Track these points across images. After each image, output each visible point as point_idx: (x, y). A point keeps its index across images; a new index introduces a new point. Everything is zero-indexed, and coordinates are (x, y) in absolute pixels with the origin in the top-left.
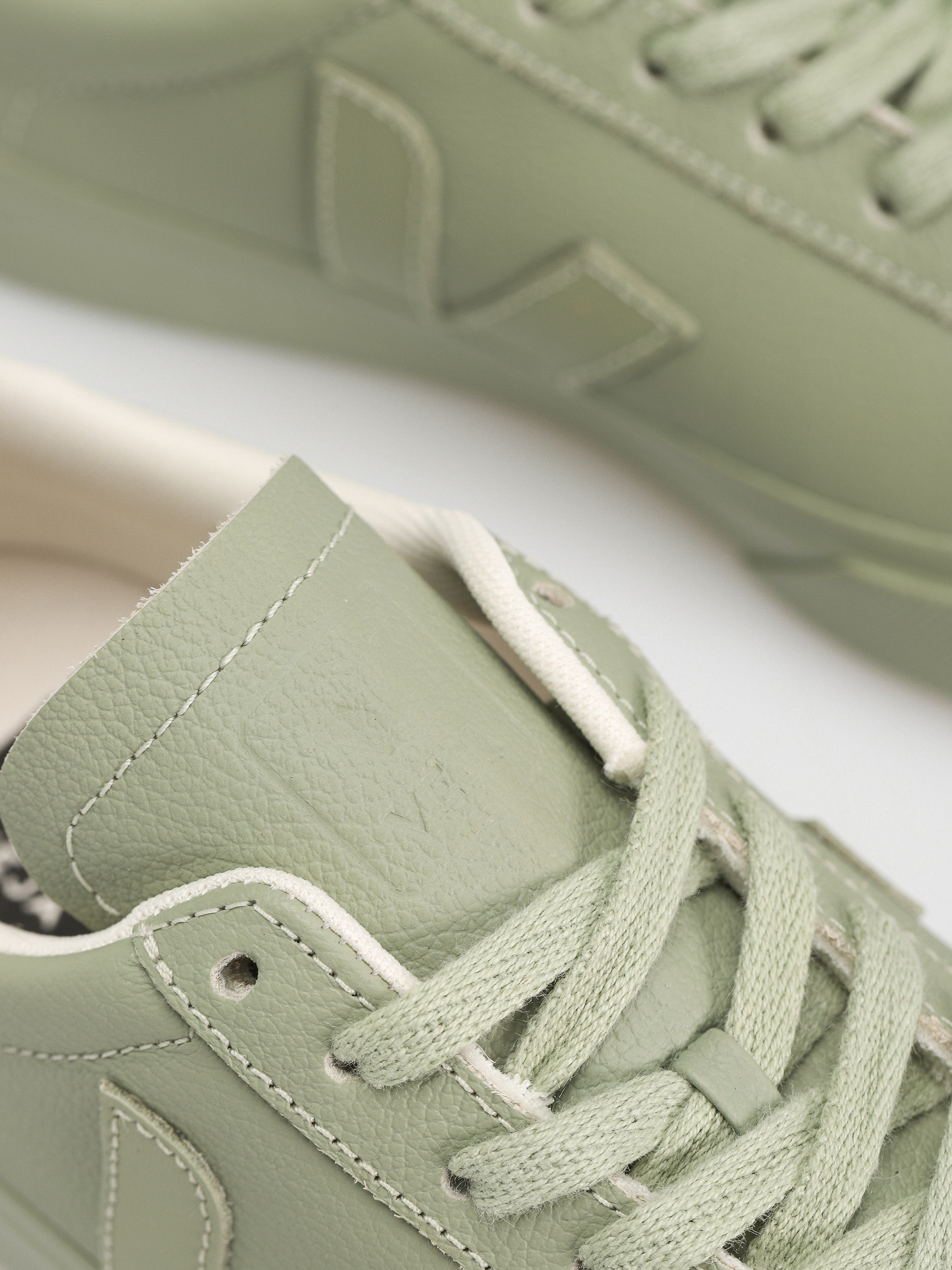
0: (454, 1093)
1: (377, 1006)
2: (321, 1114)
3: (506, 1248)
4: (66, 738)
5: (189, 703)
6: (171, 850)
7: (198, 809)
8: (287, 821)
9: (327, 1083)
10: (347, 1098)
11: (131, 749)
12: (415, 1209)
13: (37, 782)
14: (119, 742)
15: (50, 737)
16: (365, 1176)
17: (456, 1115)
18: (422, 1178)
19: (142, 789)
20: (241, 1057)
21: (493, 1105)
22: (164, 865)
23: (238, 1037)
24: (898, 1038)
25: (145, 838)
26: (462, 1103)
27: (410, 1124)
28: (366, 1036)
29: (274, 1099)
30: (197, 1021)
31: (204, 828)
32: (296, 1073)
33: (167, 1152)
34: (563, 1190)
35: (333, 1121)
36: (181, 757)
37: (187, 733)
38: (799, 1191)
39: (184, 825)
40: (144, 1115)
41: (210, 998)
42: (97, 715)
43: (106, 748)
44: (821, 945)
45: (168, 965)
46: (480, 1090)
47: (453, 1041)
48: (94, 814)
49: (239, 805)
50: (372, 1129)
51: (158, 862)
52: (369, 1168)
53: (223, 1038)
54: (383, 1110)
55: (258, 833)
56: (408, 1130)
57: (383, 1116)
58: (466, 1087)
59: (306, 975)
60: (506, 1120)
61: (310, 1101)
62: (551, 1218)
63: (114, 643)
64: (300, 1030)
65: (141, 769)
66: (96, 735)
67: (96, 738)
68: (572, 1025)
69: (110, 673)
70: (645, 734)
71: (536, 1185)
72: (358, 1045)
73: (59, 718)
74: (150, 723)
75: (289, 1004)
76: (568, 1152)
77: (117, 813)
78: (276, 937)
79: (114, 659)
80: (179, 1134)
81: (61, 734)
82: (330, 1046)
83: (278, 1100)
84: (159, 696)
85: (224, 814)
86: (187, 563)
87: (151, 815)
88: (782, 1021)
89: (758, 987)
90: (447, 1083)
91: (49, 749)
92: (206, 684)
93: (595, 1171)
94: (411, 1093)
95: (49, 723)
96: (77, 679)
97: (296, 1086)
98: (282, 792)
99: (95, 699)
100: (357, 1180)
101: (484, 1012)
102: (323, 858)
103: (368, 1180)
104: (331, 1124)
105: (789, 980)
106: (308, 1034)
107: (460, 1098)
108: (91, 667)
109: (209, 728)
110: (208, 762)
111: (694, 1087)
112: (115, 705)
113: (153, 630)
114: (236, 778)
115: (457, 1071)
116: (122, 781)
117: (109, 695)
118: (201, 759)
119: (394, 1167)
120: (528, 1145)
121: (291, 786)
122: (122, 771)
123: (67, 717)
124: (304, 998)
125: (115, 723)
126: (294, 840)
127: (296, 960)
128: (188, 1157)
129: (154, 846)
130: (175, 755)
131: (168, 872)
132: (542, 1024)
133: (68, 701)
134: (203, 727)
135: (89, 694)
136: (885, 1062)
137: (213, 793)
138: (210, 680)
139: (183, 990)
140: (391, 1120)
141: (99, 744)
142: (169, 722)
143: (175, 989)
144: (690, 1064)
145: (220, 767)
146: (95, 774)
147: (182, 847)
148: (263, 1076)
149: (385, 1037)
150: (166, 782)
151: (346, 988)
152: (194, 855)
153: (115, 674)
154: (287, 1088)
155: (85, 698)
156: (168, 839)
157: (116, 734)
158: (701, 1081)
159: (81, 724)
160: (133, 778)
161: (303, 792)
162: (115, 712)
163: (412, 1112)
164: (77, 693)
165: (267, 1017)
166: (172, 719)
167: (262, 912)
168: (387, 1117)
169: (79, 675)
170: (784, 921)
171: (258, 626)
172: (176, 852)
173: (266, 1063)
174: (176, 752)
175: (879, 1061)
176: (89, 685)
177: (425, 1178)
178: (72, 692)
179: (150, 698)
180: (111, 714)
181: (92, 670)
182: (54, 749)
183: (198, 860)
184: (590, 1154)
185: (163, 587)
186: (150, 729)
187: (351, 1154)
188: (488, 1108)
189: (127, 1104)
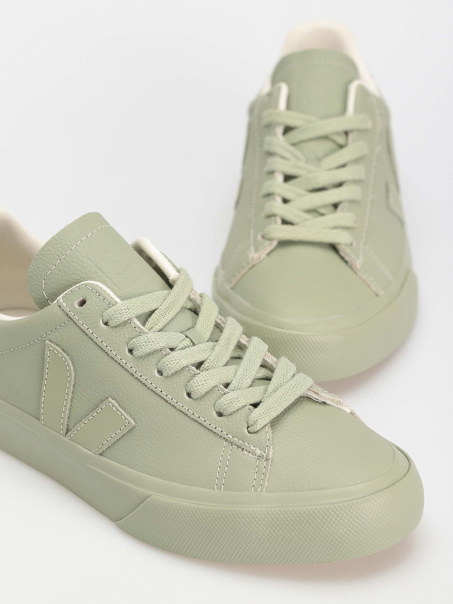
0: (130, 328)
1: (113, 306)
2: (99, 335)
3: (140, 366)
4: (45, 256)
5: (74, 247)
6: (67, 282)
7: (74, 271)
8: (95, 273)
9: (101, 326)
10: (105, 330)
11: (60, 258)
12: (119, 358)
13: (37, 269)
14: (57, 256)
15: (41, 256)
17: (130, 333)
18: (121, 349)
19: (62, 267)
20: (81, 322)
21: (139, 330)
22: (65, 287)
23: (80, 317)
25: (62, 280)
26: (132, 330)
27: (120, 336)
28: (111, 314)
29: (88, 332)
30: (71, 314)
31: (76, 276)
32: (93, 324)
34: (155, 348)
35: (101, 336)
36: (71, 259)
37: (73, 253)
38: (210, 358)
39: (71, 275)
41: (74, 308)
42: (53, 250)
43: (54, 258)
45: (65, 303)
46: (137, 327)
48: (50, 275)
49: (84, 269)
50: (110, 338)
51: (64, 286)
52: (109, 348)
53: (77, 318)
54: (113, 333)
55: (88, 276)
56: (119, 337)
57: (113, 334)
58: (133, 326)
59: (98, 300)
60: (142, 333)
61: (96, 332)
62: (151, 358)
63: (58, 234)
64: (95, 313)
65: (62, 263)
66: (52, 255)
67: (52, 256)
68: (159, 320)
69: (57, 240)
70: (179, 273)
71: (148, 346)
73: (44, 251)
74: (65, 252)
75: (93, 307)
76: (156, 339)
77: (55, 274)
78: (91, 292)
79: (57, 237)
80: (64, 351)
81: (44, 255)
82: (102, 316)
83: (89, 332)
84: (67, 245)
85: (81, 272)
87: (63, 273)
90: (129, 325)
91: (41, 259)
93: (162, 345)
94: (120, 329)
95: (41, 253)
96: (49, 242)
97: (93, 328)
98: (94, 267)
99: (53, 246)
100: (106, 351)
102: (102, 278)
103: (109, 351)
104: (101, 337)
105: (210, 322)
106: (97, 314)
107: (132, 329)
108: (52, 239)
110: (78, 260)
111: (187, 337)
112: (57, 248)
113: (67, 232)
114: (84, 263)
115: (131, 322)
116: (57, 266)
117: (56, 245)
118: (76, 259)
119: (115, 347)
120: (146, 337)
121: (96, 266)
122: (57, 263)
123: (46, 251)
124: (97, 305)
125: (57, 252)
126: (96, 277)
127: (95, 297)
129: (63, 282)
130: (70, 258)
131: (66, 288)
132: (151, 319)
133: (46, 247)
134: (77, 252)
135: (51, 245)
137: (78, 267)
139: (68, 308)
140: (115, 335)
141: (53, 257)
142: (69, 251)
143: (67, 308)
144: (186, 333)
145: (80, 261)
146: (51, 264)
147: (70, 281)
148: (86, 326)
149: (115, 311)
150: (67, 265)
151: (107, 302)
152: (73, 283)
153: (58, 241)
154: (91, 329)
155: (50, 246)
156: (67, 279)
157: (57, 254)
158: (189, 336)
159: (49, 252)
160: (60, 265)
161: (99, 267)
162: (57, 249)
163: (120, 333)
164: (48, 245)
165: (88, 311)
166: (70, 251)
167: (88, 287)
168: (114, 334)
169: (49, 241)
172: (68, 282)
173: (87, 323)
174: (71, 258)
176: (52, 243)
177: (122, 349)
178: (47, 245)
179: (65, 246)
180: (56, 250)
181: (52, 240)
182: (42, 259)
183: (74, 284)
184: (161, 340)
186: (65, 253)
187: (105, 345)
188: (138, 330)
189: (52, 344)
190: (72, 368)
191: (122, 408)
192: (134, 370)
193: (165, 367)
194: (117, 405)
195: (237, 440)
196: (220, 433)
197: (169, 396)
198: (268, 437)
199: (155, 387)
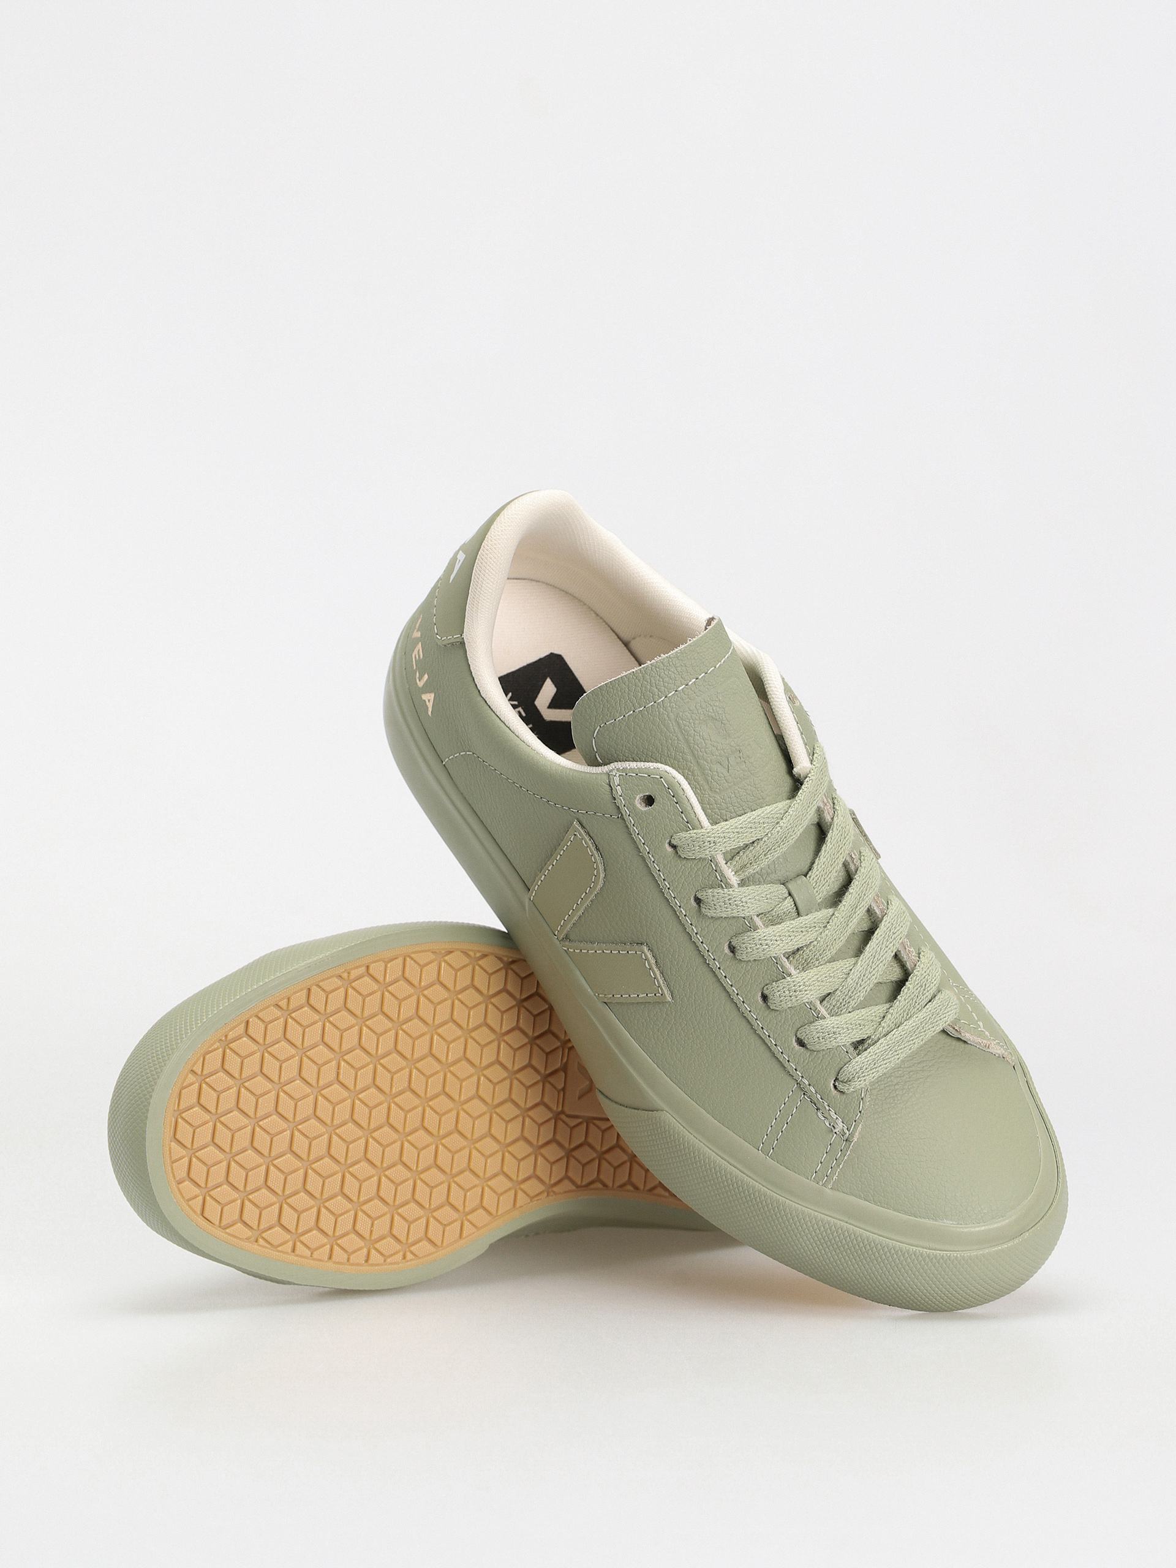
0: (710, 868)
1: (693, 829)
2: (657, 860)
3: (706, 928)
4: (612, 696)
5: (662, 699)
7: (650, 737)
8: (681, 752)
9: (664, 850)
10: (669, 857)
11: (634, 708)
12: (678, 904)
13: (594, 707)
14: (631, 704)
15: (606, 694)
16: (665, 886)
17: (707, 876)
18: (685, 893)
19: (633, 723)
20: (636, 830)
21: (721, 877)
22: (630, 753)
23: (638, 823)
24: (865, 901)
25: (627, 741)
26: (711, 872)
27: (689, 874)
28: (687, 838)
29: (642, 848)
30: (625, 812)
31: (651, 745)
32: (654, 842)
33: (590, 854)
34: (735, 914)
36: (651, 717)
37: (657, 710)
38: (815, 943)
39: (643, 741)
40: (587, 838)
41: (633, 806)
42: (626, 692)
43: (625, 705)
44: (848, 859)
45: (621, 788)
46: (718, 869)
47: (716, 850)
48: (611, 727)
49: (666, 742)
50: (674, 870)
51: (628, 751)
52: (667, 884)
53: (632, 821)
54: (680, 866)
55: (669, 753)
56: (687, 875)
57: (680, 868)
58: (714, 867)
59: (672, 809)
60: (724, 883)
61: (655, 854)
62: (727, 923)
63: (642, 669)
64: (662, 827)
65: (635, 716)
67: (623, 700)
68: (756, 859)
69: (637, 679)
70: (812, 761)
71: (727, 910)
72: (682, 840)
73: (612, 689)
75: (662, 817)
76: (742, 902)
77: (620, 728)
78: (665, 792)
79: (640, 675)
80: (598, 849)
81: (612, 693)
82: (670, 837)
83: (644, 850)
84: (652, 693)
85: (660, 743)
86: (677, 650)
87: (633, 734)
88: (827, 881)
89: (823, 866)
90: (708, 863)
91: (604, 698)
92: (670, 695)
93: (749, 912)
94: (693, 863)
95: (608, 688)
96: (624, 677)
97: (652, 847)
98: (683, 742)
99: (628, 686)
100: (661, 887)
101: (729, 843)
102: (689, 770)
103: (665, 888)
104: (660, 864)
105: (834, 867)
106: (664, 830)
107: (711, 870)
109: (665, 710)
110: (660, 722)
111: (790, 894)
112: (634, 691)
113: (657, 669)
114: (669, 731)
115: (713, 860)
116: (626, 718)
117: (633, 686)
118: (658, 720)
119: (676, 887)
120: (729, 895)
121: (687, 742)
122: (628, 714)
123: (615, 689)
124: (668, 817)
125: (632, 697)
126: (681, 760)
127: (669, 803)
128: (598, 858)
129: (629, 745)
131: (630, 757)
132: (745, 855)
133: (618, 683)
134: (663, 709)
135: (627, 684)
136: (858, 908)
137: (658, 733)
138: (671, 694)
139: (624, 800)
140: (683, 869)
141: (623, 702)
142: (652, 703)
143: (621, 797)
144: (792, 886)
145: (664, 725)
146: (617, 712)
148: (642, 840)
149: (692, 841)
150: (643, 724)
151: (684, 819)
153: (639, 680)
154: (648, 847)
155: (624, 684)
156: (635, 744)
157: (631, 701)
158: (793, 892)
159: (620, 693)
160: (631, 718)
161: (690, 744)
162: (634, 693)
163: (691, 869)
165: (652, 819)
167: (663, 782)
169: (626, 676)
170: (839, 846)
171: (694, 680)
172: (636, 749)
173: (644, 835)
174: (650, 715)
175: (857, 907)
176: (628, 680)
178: (620, 680)
179: (648, 693)
180: (632, 693)
181: (630, 675)
182: (606, 698)
184: (749, 905)
185: (666, 655)
186: (644, 703)
187: (663, 877)
188: (718, 877)
189: (582, 831)
190: (602, 875)
191: (659, 968)
192: (695, 930)
193: (742, 949)
194: (653, 961)
195: (813, 1091)
196: (792, 1071)
197: (734, 989)
198: (861, 1107)
199: (718, 966)
